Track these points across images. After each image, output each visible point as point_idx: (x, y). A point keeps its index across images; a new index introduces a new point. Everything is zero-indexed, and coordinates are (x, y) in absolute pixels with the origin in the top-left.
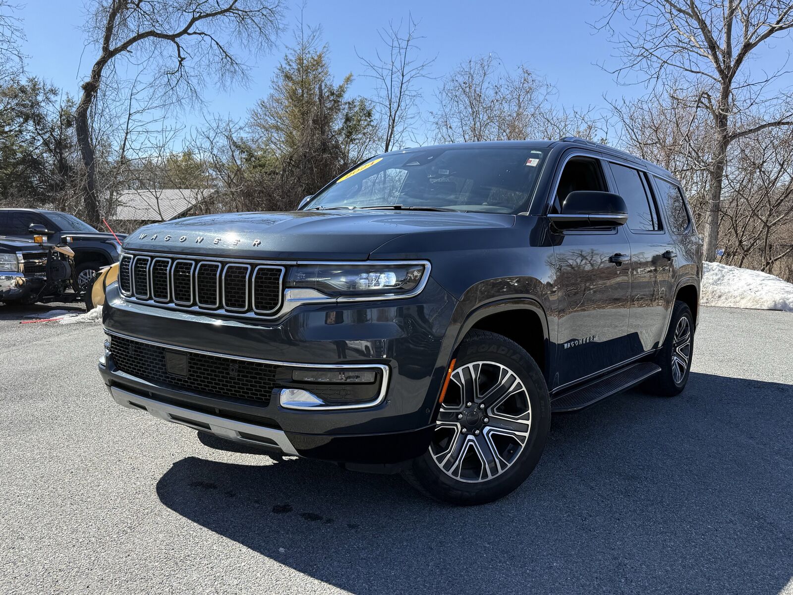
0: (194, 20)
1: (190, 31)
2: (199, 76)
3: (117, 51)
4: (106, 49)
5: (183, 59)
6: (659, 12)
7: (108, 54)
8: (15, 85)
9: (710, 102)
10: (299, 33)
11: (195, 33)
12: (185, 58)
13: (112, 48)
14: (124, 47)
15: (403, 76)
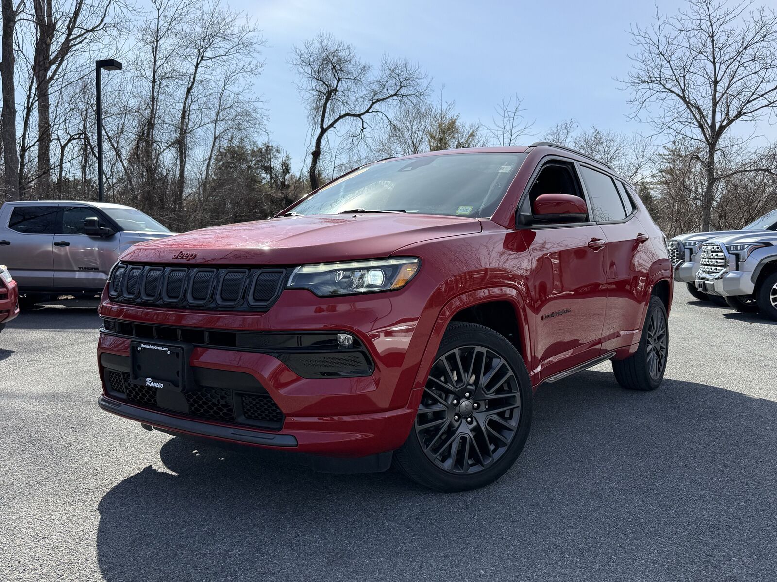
0: (373, 104)
1: (370, 111)
3: (328, 128)
4: (322, 127)
7: (323, 131)
8: (255, 148)
10: (439, 107)
11: (373, 112)
12: (365, 128)
13: (325, 126)
14: (332, 125)
15: (511, 135)
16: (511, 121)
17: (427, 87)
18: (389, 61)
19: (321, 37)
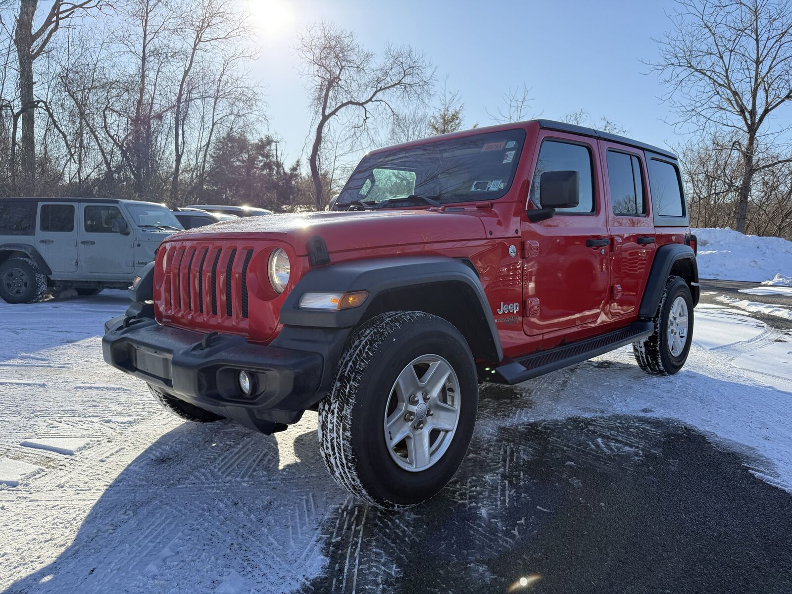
0: (376, 92)
1: (373, 100)
2: (375, 129)
3: (330, 115)
4: (323, 114)
5: (367, 118)
6: (706, 83)
7: (325, 118)
9: (740, 147)
10: (443, 97)
11: (376, 100)
13: (327, 113)
14: (333, 113)
16: (519, 111)
17: (431, 76)
18: (392, 48)
19: (323, 24)
